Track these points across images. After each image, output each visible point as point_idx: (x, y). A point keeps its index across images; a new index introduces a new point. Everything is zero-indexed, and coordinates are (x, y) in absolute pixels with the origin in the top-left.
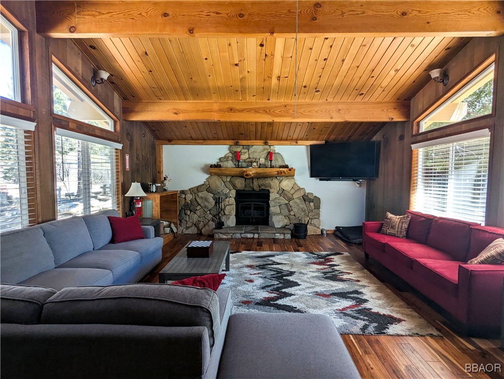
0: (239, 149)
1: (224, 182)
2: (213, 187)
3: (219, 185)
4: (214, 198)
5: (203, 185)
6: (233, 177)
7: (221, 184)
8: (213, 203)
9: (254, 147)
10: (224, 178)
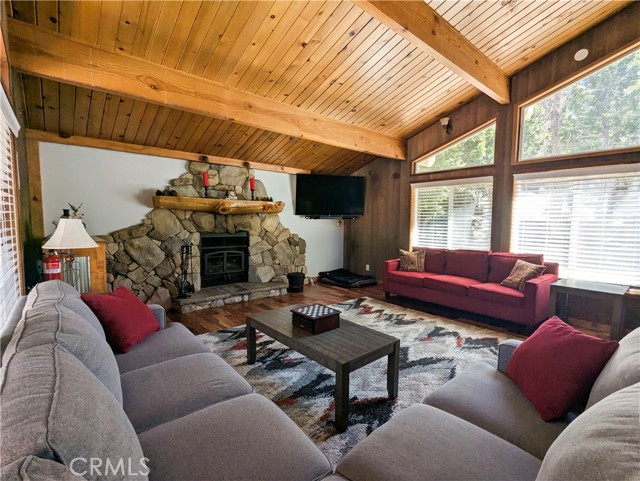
0: (204, 168)
1: (180, 221)
2: (160, 228)
3: (172, 225)
4: (163, 247)
5: (141, 225)
6: (194, 212)
7: (175, 223)
8: (162, 255)
9: (227, 168)
10: (181, 215)
